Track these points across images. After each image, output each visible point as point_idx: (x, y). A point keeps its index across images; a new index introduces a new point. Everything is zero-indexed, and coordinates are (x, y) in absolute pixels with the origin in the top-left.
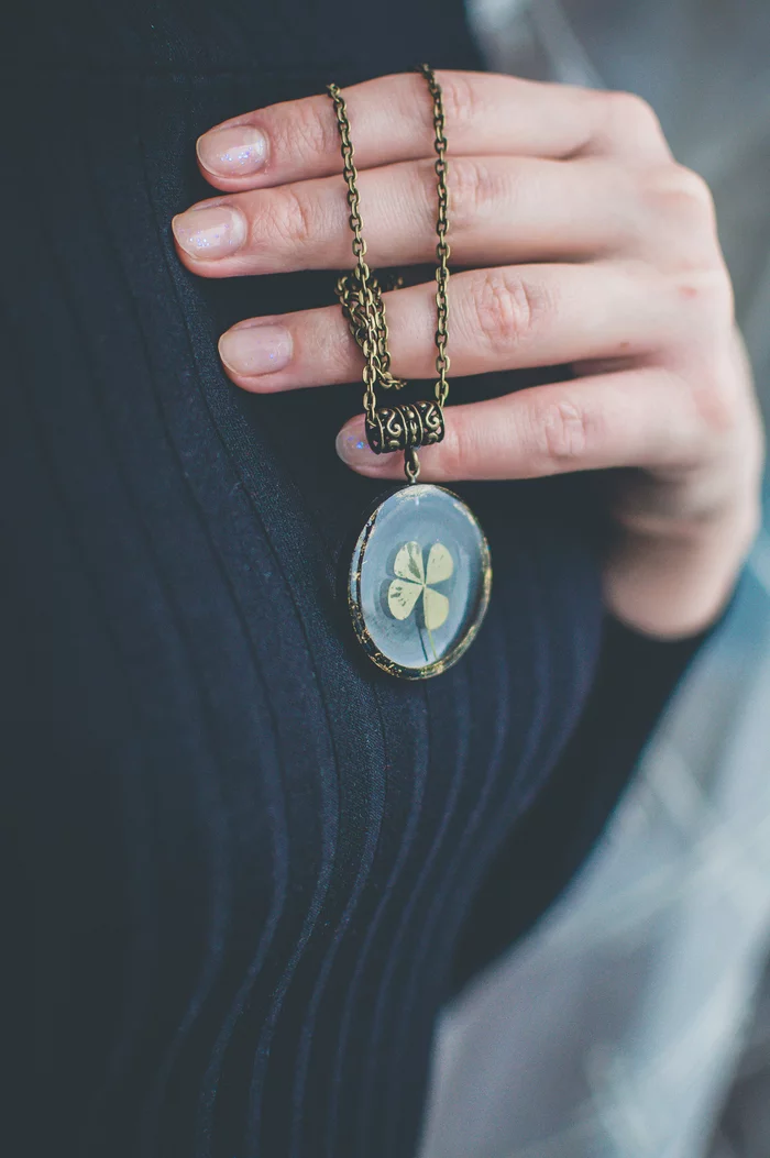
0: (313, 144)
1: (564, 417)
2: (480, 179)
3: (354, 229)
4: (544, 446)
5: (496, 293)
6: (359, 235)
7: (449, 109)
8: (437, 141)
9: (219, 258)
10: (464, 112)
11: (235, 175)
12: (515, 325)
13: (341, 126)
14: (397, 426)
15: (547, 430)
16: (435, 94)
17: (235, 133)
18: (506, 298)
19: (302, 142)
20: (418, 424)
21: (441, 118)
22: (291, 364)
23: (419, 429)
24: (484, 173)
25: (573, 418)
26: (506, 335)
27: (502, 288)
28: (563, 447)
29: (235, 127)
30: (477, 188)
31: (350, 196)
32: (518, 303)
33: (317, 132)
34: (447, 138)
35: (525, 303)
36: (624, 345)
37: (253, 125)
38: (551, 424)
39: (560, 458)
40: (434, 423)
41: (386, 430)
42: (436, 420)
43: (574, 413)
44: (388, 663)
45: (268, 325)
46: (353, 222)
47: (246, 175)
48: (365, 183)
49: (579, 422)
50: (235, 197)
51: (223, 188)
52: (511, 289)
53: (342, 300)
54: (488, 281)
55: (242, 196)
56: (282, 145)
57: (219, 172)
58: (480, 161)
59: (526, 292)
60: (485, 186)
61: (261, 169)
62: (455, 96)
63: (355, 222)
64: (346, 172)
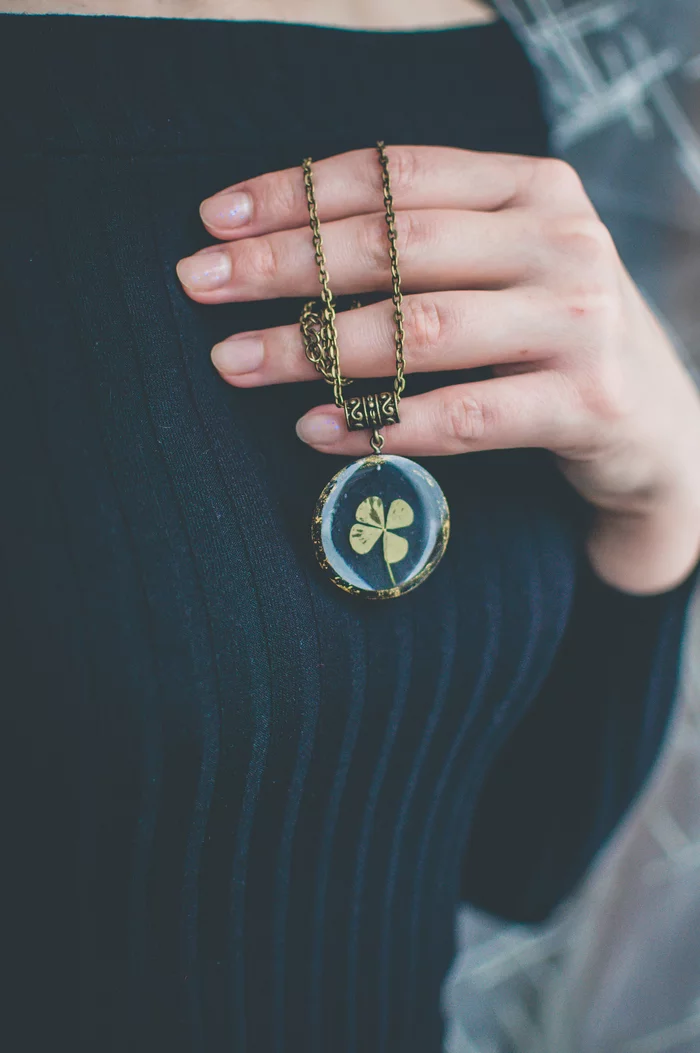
0: (286, 203)
1: (467, 408)
2: (412, 227)
3: (319, 264)
4: (451, 431)
5: (414, 312)
6: (322, 268)
7: (393, 175)
8: (386, 199)
9: (211, 290)
10: (405, 177)
11: (229, 228)
12: (427, 339)
13: (308, 188)
14: (360, 414)
15: (453, 419)
16: (382, 162)
17: (230, 196)
18: (421, 316)
19: (277, 202)
20: (376, 412)
21: (387, 181)
22: (262, 367)
23: (377, 415)
24: (416, 223)
25: (474, 409)
26: (421, 344)
27: (420, 309)
28: (466, 431)
29: (232, 192)
30: (409, 234)
31: (315, 240)
32: (431, 320)
33: (289, 194)
34: (393, 196)
35: (437, 319)
36: (524, 352)
37: (245, 190)
38: (456, 414)
39: (467, 440)
40: (389, 411)
41: (350, 416)
42: (391, 409)
43: (474, 404)
44: (347, 585)
45: (249, 337)
46: (318, 260)
47: (237, 227)
48: (326, 231)
49: (479, 412)
50: (226, 245)
51: (219, 237)
52: (426, 309)
53: (301, 319)
54: (409, 304)
55: (231, 244)
56: (262, 205)
57: (215, 225)
58: (413, 214)
59: (438, 311)
60: (416, 232)
61: (247, 223)
62: (400, 165)
63: (319, 259)
64: (312, 223)
